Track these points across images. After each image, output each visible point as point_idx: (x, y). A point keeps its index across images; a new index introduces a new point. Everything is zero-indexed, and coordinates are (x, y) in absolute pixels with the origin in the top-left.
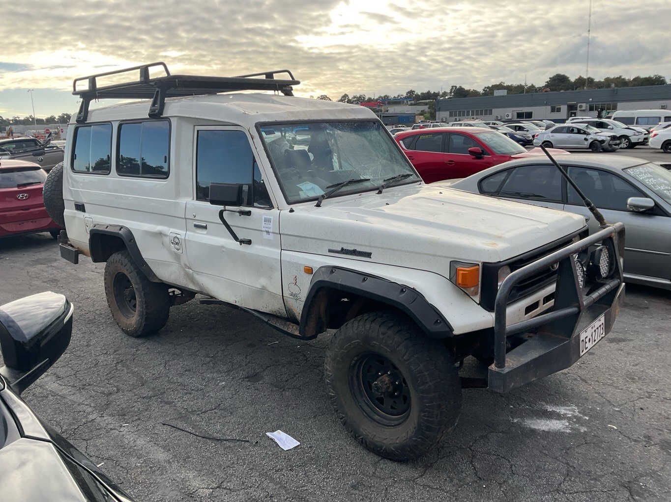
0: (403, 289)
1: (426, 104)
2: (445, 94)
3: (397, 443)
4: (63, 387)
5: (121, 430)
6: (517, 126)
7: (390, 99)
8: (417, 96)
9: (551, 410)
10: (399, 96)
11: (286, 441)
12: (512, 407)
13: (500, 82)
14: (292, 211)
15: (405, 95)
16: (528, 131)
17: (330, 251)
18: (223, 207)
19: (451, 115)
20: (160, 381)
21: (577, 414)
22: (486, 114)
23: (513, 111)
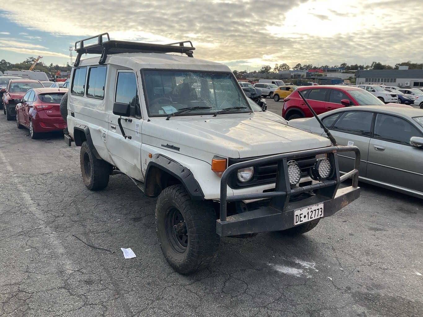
0: (184, 169)
1: (353, 73)
2: (367, 67)
3: (180, 263)
4: (38, 210)
5: (50, 235)
6: (407, 91)
7: (329, 68)
8: (348, 67)
9: (297, 262)
10: (335, 66)
11: (129, 254)
12: (274, 256)
13: (408, 61)
14: (149, 121)
15: (339, 66)
16: (414, 94)
17: (162, 145)
18: (120, 116)
19: (366, 81)
20: (88, 214)
21: (313, 267)
22: (391, 82)
23: (411, 81)
